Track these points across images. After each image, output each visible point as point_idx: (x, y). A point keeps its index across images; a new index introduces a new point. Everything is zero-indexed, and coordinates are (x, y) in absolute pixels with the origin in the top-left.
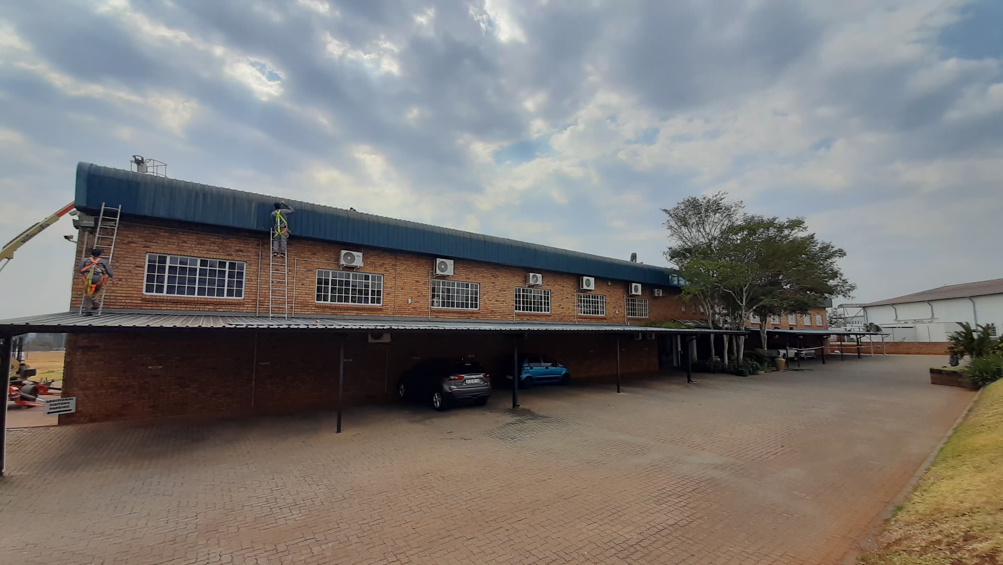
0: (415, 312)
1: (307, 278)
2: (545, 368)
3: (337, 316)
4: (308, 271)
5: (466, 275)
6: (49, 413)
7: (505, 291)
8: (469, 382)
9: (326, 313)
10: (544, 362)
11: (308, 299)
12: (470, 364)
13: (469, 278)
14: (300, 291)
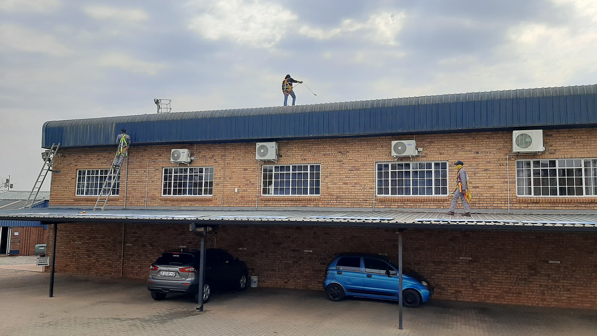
0: (243, 201)
1: (155, 176)
2: (365, 275)
3: (175, 207)
4: (156, 170)
5: (301, 155)
6: (39, 264)
7: (358, 170)
8: (163, 274)
9: (167, 205)
10: (366, 267)
11: (155, 193)
12: (178, 256)
13: (305, 159)
14: (151, 187)
